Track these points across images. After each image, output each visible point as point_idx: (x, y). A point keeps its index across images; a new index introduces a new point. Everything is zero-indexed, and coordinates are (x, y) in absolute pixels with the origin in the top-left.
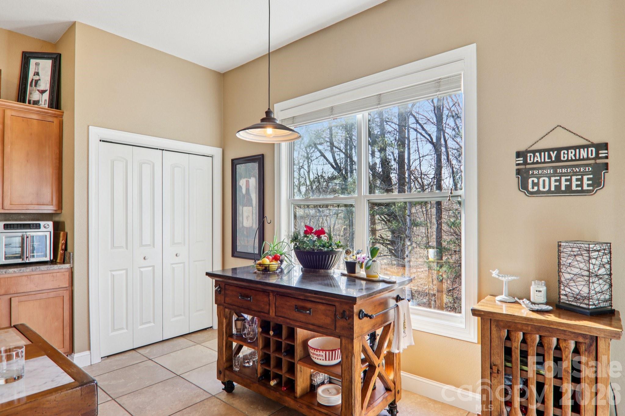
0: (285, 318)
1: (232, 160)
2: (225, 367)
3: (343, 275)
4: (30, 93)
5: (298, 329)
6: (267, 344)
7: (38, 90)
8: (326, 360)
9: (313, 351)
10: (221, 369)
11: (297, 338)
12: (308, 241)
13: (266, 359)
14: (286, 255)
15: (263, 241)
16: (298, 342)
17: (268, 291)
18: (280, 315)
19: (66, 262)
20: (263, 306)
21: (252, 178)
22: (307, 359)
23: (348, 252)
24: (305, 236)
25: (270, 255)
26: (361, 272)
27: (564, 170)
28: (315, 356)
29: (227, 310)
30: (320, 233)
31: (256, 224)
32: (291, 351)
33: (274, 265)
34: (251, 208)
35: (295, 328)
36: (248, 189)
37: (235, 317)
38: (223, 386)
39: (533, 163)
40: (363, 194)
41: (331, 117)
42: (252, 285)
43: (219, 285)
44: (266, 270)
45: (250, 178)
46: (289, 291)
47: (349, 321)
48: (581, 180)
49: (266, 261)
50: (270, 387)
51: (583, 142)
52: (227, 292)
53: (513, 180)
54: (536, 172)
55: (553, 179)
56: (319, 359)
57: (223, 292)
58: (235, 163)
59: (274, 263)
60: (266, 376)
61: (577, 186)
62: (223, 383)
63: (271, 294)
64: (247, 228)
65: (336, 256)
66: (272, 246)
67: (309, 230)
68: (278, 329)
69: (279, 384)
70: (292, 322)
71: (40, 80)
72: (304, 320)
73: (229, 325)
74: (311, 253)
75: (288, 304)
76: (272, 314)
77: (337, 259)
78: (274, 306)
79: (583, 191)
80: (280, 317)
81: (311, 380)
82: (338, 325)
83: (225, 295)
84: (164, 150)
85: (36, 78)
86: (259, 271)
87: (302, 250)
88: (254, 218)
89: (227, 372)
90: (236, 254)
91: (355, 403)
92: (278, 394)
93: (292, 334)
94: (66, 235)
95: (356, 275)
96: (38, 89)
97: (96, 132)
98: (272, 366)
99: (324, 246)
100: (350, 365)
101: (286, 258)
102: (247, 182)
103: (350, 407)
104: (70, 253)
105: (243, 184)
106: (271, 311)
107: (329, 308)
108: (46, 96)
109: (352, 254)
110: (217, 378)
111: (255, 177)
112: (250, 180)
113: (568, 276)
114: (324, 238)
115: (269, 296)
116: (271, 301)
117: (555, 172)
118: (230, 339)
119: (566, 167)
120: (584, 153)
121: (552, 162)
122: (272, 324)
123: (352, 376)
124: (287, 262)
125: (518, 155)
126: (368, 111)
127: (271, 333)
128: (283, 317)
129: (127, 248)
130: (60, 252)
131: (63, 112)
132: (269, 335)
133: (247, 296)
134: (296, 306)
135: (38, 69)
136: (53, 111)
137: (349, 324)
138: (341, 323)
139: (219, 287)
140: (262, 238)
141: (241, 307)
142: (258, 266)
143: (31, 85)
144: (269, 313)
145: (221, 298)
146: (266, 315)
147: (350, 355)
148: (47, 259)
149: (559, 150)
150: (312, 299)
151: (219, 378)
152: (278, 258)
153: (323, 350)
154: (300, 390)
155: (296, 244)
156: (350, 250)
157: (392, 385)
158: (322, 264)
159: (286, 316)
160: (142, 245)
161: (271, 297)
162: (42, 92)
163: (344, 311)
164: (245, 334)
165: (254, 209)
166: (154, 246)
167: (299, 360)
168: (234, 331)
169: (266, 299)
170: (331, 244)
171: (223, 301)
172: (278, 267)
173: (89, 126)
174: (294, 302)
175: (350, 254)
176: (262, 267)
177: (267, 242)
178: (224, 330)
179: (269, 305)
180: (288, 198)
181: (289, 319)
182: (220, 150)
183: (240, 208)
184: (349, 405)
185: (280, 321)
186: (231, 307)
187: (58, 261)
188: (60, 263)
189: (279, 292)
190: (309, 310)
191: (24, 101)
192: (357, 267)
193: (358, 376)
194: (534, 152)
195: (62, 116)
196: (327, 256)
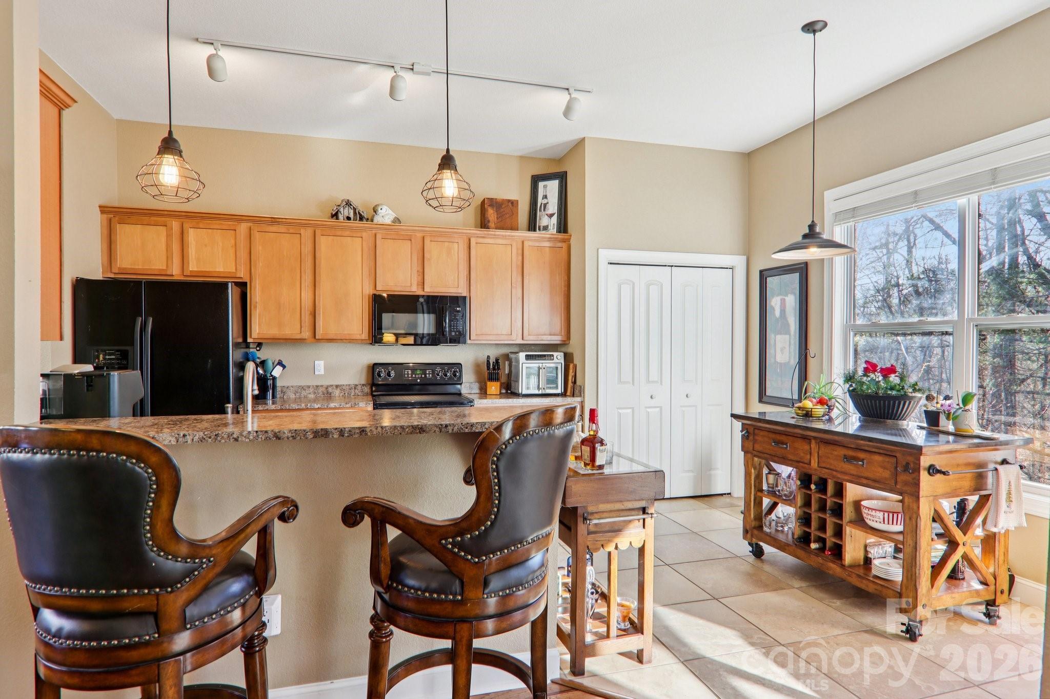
0: (831, 469)
1: (761, 272)
2: (753, 526)
3: (922, 428)
4: (540, 219)
5: (848, 483)
6: (807, 503)
7: (547, 215)
8: (884, 523)
9: (866, 511)
10: (748, 528)
11: (846, 496)
12: (869, 381)
13: (805, 520)
14: (838, 400)
15: (806, 380)
16: (847, 500)
17: (809, 437)
18: (824, 465)
19: (575, 395)
20: (802, 455)
21: (789, 295)
22: (860, 521)
23: (929, 398)
24: (865, 375)
25: (815, 398)
26: (948, 425)
28: (869, 517)
29: (756, 459)
30: (888, 371)
31: (794, 358)
32: (838, 511)
33: (820, 410)
34: (787, 337)
35: (844, 483)
36: (783, 311)
37: (765, 471)
38: (751, 549)
40: (966, 317)
41: (914, 205)
42: (788, 430)
43: (747, 429)
44: (808, 415)
45: (786, 295)
46: (836, 438)
47: (914, 476)
49: (808, 404)
50: (811, 552)
52: (757, 438)
56: (875, 520)
57: (751, 438)
58: (764, 275)
59: (819, 406)
60: (805, 539)
62: (749, 544)
63: (813, 442)
64: (781, 364)
65: (910, 403)
66: (818, 387)
67: (871, 368)
68: (822, 485)
69: (822, 549)
70: (839, 475)
71: (548, 203)
72: (855, 473)
73: (759, 477)
74: (875, 397)
75: (836, 453)
76: (814, 464)
77: (912, 406)
78: (816, 455)
80: (824, 468)
81: (866, 552)
82: (899, 480)
83: (755, 441)
84: (672, 266)
85: (545, 201)
86: (798, 416)
87: (859, 393)
88: (792, 350)
89: (756, 532)
90: (764, 399)
91: (919, 574)
92: (820, 560)
93: (840, 492)
94: (575, 367)
95: (940, 428)
96: (547, 213)
97: (606, 255)
98: (813, 528)
99: (892, 389)
100: (915, 527)
101: (837, 404)
102: (783, 302)
103: (914, 577)
104: (580, 387)
105: (776, 304)
106: (812, 462)
107: (887, 459)
108: (554, 219)
109: (935, 401)
110: (744, 538)
111: (795, 294)
112: (786, 298)
114: (894, 379)
115: (810, 443)
116: (812, 449)
118: (759, 494)
122: (814, 478)
123: (916, 540)
124: (839, 410)
126: (978, 194)
127: (813, 487)
128: (828, 469)
129: (633, 384)
130: (570, 384)
131: (571, 236)
132: (810, 489)
133: (783, 443)
134: (845, 455)
135: (546, 192)
136: (561, 236)
137: (913, 479)
138: (903, 477)
139: (747, 432)
140: (804, 376)
141: (775, 456)
142: (797, 409)
143: (540, 210)
144: (810, 464)
145: (750, 445)
146: (806, 465)
147: (915, 516)
148: (559, 391)
150: (866, 448)
151: (745, 538)
152: (825, 401)
153: (880, 511)
154: (850, 558)
155: (851, 386)
156: (932, 396)
157: (991, 580)
158: (888, 412)
159: (832, 467)
160: (648, 381)
161: (813, 445)
162: (551, 216)
163: (908, 464)
164: (779, 491)
165: (793, 337)
166: (661, 384)
167: (848, 522)
168: (765, 487)
169: (807, 447)
170: (903, 386)
171: (751, 448)
172: (824, 412)
173: (598, 249)
174: (843, 452)
175: (933, 400)
176: (803, 410)
177: (811, 382)
178: (753, 482)
179: (811, 454)
180: (845, 323)
181: (836, 471)
182: (743, 259)
183: (771, 336)
184: (911, 575)
185: (824, 473)
186: (761, 455)
187: (568, 393)
188: (570, 396)
189: (825, 439)
190: (862, 460)
191: (535, 230)
192: (943, 419)
193: (926, 544)
195: (569, 240)
196: (897, 402)
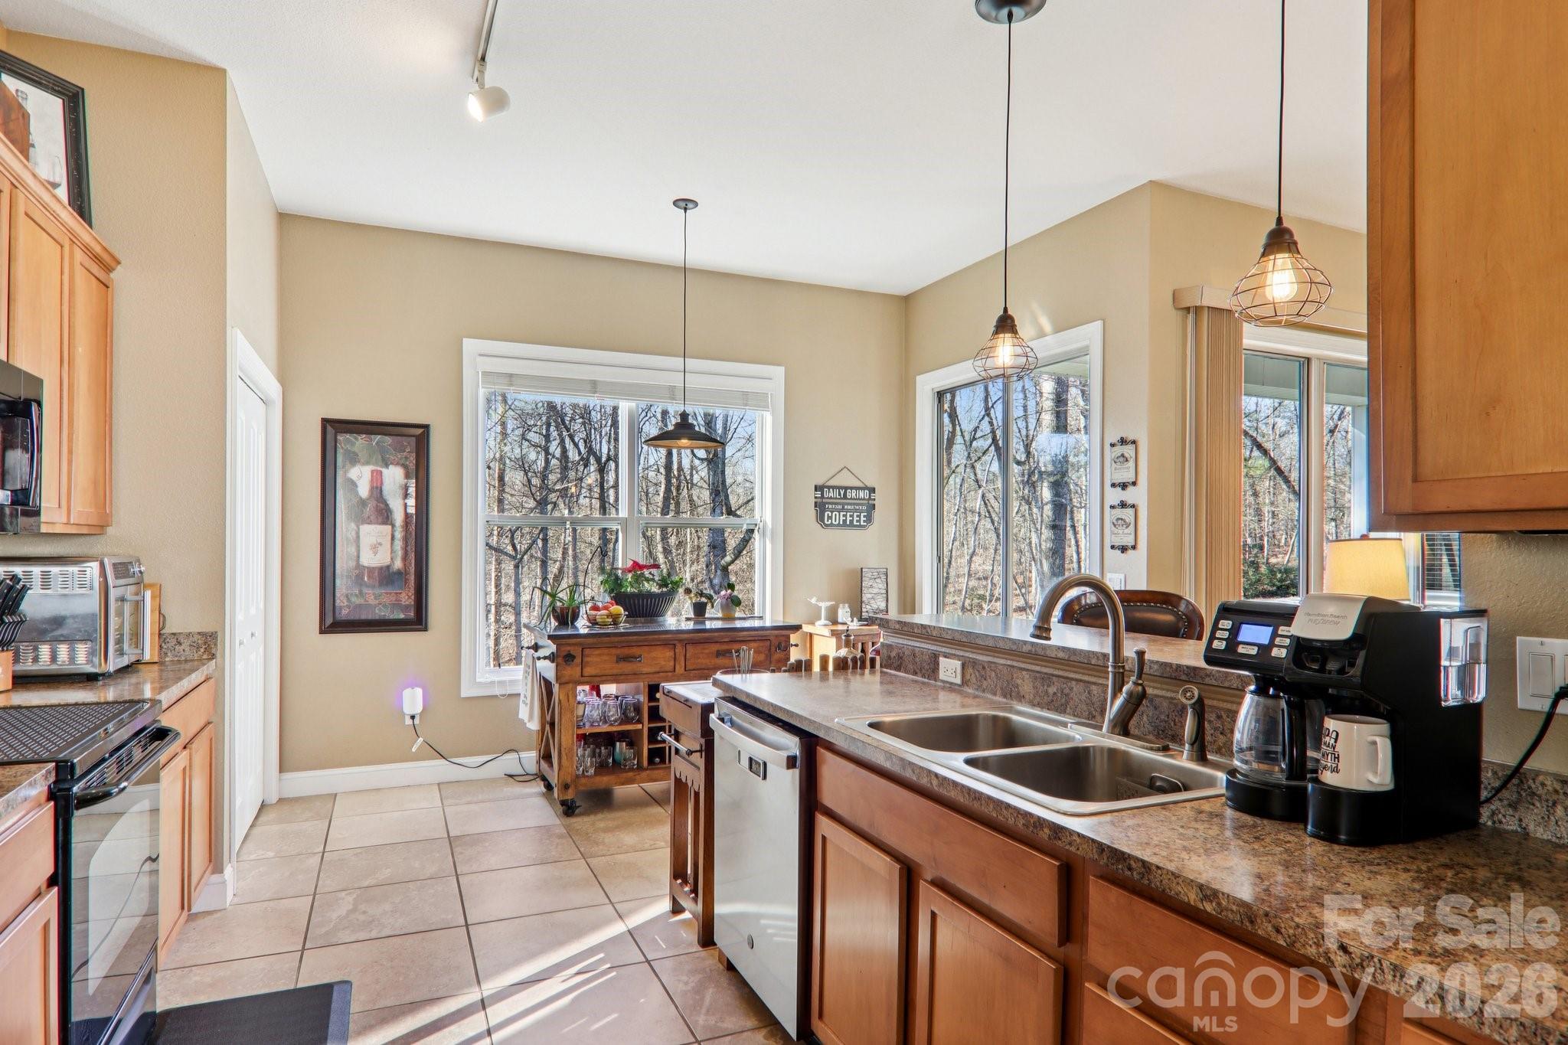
1: (324, 422)
2: (575, 775)
3: (688, 619)
18: (692, 667)
20: (663, 663)
21: (392, 467)
27: (849, 507)
31: (404, 559)
34: (387, 527)
36: (376, 489)
39: (828, 498)
45: (385, 467)
46: (709, 635)
47: (785, 652)
48: (859, 516)
51: (861, 485)
53: (812, 512)
54: (830, 506)
55: (842, 513)
61: (857, 521)
64: (371, 568)
75: (707, 651)
76: (680, 669)
78: (683, 659)
79: (860, 526)
80: (694, 670)
82: (773, 659)
88: (398, 548)
95: (707, 617)
102: (377, 476)
106: (678, 667)
107: (762, 644)
111: (404, 467)
112: (384, 471)
113: (870, 596)
115: (674, 648)
116: (678, 654)
117: (843, 507)
119: (851, 504)
120: (861, 494)
121: (841, 498)
125: (816, 488)
128: (698, 670)
134: (718, 651)
137: (785, 655)
138: (776, 656)
141: (621, 675)
144: (673, 671)
146: (669, 674)
149: (846, 488)
150: (741, 639)
159: (703, 667)
161: (679, 649)
163: (780, 643)
165: (399, 530)
169: (669, 654)
179: (675, 659)
181: (707, 669)
182: (281, 391)
183: (348, 526)
189: (692, 639)
194: (829, 487)
